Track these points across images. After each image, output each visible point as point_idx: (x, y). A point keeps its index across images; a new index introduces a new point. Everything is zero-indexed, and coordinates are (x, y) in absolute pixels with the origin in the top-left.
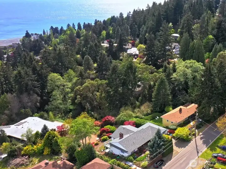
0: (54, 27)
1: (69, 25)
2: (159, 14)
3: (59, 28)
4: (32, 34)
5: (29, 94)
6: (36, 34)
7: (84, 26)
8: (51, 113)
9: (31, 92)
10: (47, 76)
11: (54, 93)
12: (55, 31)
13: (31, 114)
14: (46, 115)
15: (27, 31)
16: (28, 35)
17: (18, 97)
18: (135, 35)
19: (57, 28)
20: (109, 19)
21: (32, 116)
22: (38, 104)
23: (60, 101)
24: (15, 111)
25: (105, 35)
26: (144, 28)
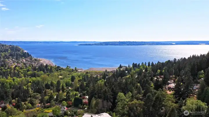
0: (135, 64)
1: (143, 63)
2: (194, 64)
3: (138, 64)
4: (123, 66)
5: (107, 101)
6: (125, 66)
7: (152, 64)
8: (114, 113)
9: (109, 100)
10: (118, 93)
11: (119, 103)
12: (135, 65)
13: (106, 111)
14: (112, 114)
15: (121, 64)
16: (121, 67)
17: (103, 102)
18: (177, 75)
19: (136, 64)
20: (166, 62)
21: (106, 113)
22: (110, 107)
23: (121, 108)
24: (100, 108)
25: (159, 73)
26: (183, 72)
